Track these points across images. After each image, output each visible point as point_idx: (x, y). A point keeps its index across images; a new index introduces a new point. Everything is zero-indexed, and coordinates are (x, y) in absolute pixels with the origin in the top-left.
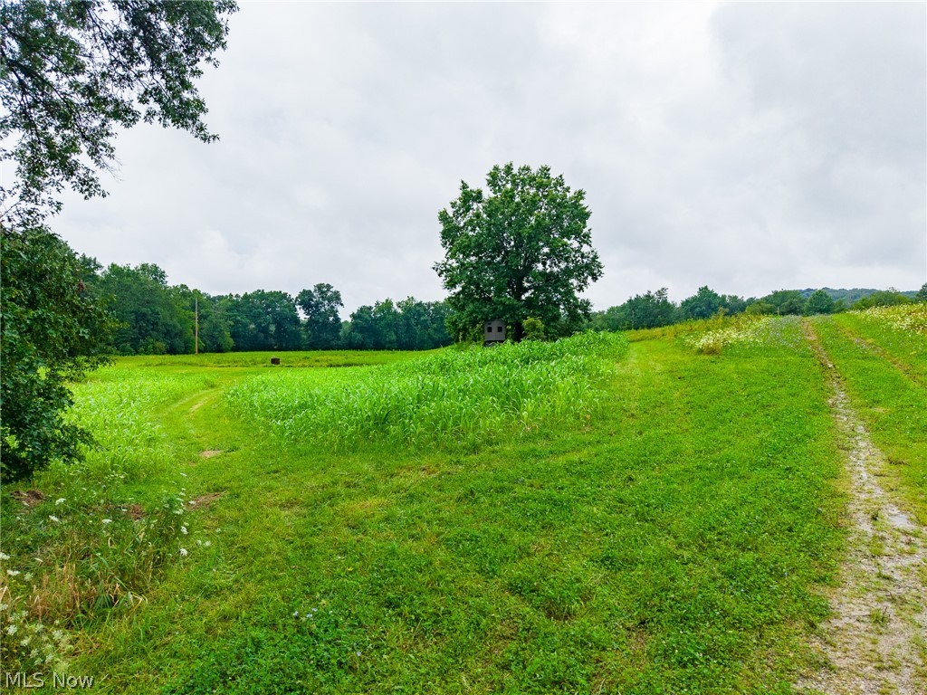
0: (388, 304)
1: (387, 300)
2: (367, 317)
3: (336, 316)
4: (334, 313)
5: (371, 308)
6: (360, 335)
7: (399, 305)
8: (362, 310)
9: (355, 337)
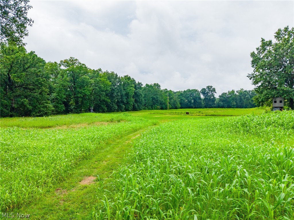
0: (233, 91)
1: (232, 90)
2: (225, 96)
3: (213, 96)
4: (213, 95)
5: (226, 93)
6: (222, 103)
7: (237, 92)
8: (223, 94)
9: (220, 104)
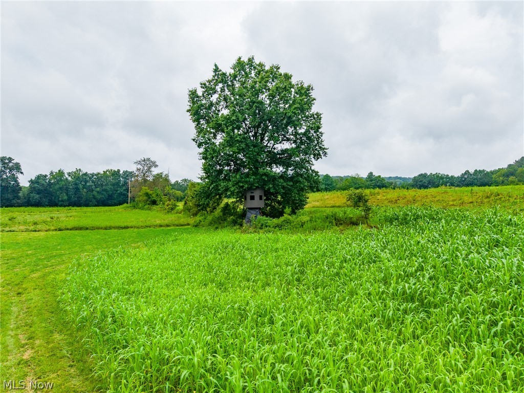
0: (61, 173)
1: (59, 171)
2: (43, 182)
3: (16, 181)
6: (38, 196)
7: (69, 174)
8: (38, 177)
9: (34, 197)
